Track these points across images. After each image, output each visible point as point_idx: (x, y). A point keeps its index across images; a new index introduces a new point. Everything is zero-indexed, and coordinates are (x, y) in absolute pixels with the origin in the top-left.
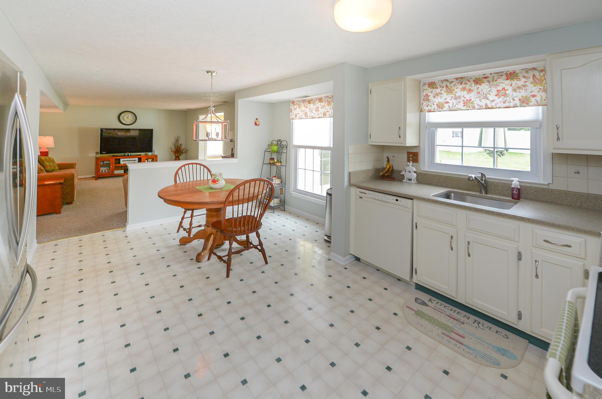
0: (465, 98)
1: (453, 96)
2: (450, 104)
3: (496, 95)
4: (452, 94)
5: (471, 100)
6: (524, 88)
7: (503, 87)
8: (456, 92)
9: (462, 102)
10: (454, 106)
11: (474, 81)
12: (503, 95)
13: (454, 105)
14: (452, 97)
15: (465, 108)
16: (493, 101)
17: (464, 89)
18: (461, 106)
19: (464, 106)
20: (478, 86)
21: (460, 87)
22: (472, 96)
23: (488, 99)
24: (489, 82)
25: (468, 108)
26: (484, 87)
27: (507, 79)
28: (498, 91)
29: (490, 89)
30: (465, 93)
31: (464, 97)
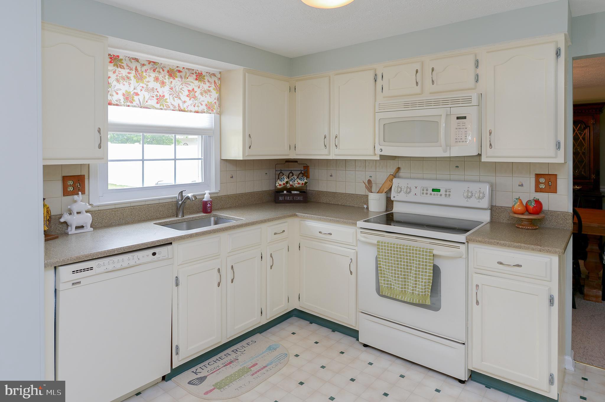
0: (158, 92)
1: (145, 86)
2: (141, 97)
3: (187, 96)
4: (143, 83)
5: (164, 96)
6: (209, 93)
7: (193, 87)
8: (148, 82)
9: (155, 98)
10: (145, 102)
11: (168, 72)
12: (193, 97)
13: (146, 100)
14: (143, 87)
15: (158, 106)
16: (185, 102)
17: (157, 79)
18: (153, 102)
19: (157, 103)
20: (172, 80)
21: (153, 75)
22: (165, 91)
23: (180, 98)
24: (181, 77)
25: (161, 107)
26: (177, 82)
27: (196, 79)
28: (189, 91)
29: (181, 87)
30: (157, 85)
31: (158, 90)
